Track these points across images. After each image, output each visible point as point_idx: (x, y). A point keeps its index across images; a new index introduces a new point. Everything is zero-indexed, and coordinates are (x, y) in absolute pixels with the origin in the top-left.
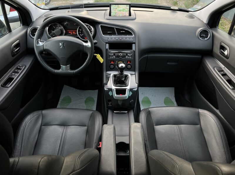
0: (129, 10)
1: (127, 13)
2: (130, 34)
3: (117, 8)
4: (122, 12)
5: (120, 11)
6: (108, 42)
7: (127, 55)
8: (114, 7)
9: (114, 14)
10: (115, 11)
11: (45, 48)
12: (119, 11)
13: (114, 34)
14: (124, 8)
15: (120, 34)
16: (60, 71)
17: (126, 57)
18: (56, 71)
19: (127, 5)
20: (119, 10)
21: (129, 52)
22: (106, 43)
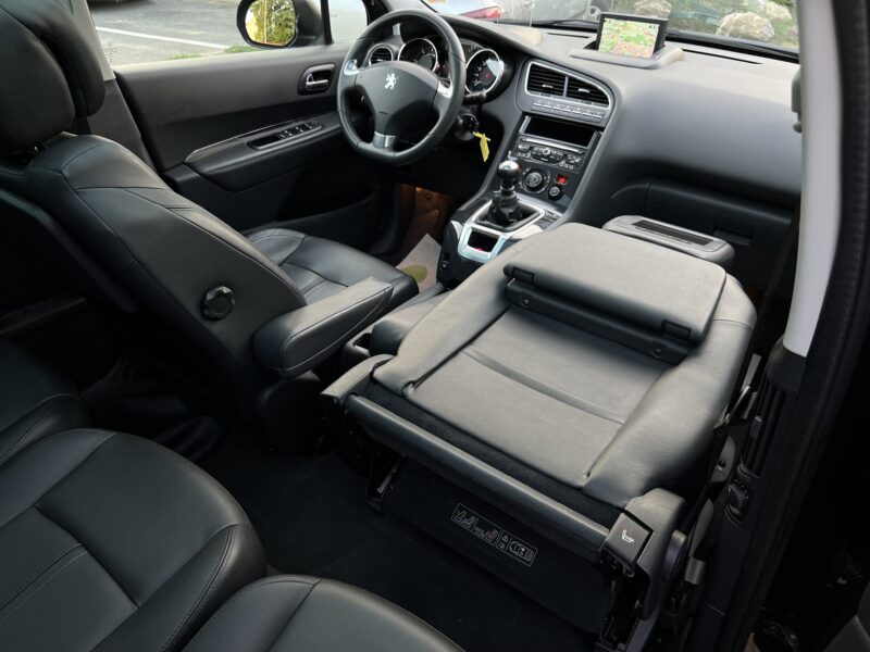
0: (655, 40)
1: (647, 51)
2: (601, 99)
3: (620, 29)
4: (632, 44)
5: (629, 41)
6: (529, 111)
7: (565, 156)
8: (612, 27)
9: (608, 48)
10: (612, 40)
11: (359, 82)
12: (625, 40)
13: (557, 91)
14: (641, 33)
15: (573, 94)
16: (369, 147)
17: (559, 161)
18: (363, 145)
19: (653, 25)
20: (626, 36)
21: (576, 151)
22: (525, 114)
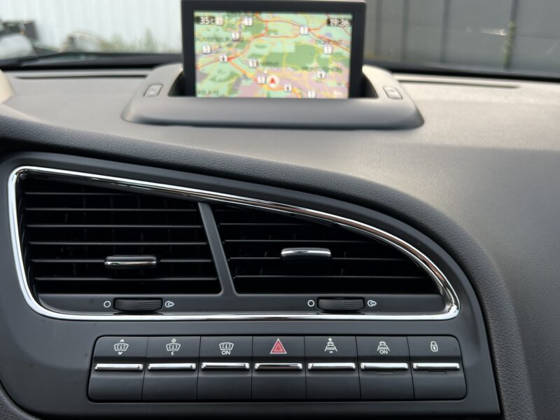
0: (347, 54)
1: (331, 83)
3: (247, 35)
4: (287, 70)
5: (276, 64)
8: (222, 34)
10: (228, 68)
12: (267, 64)
14: (305, 40)
19: (334, 17)
20: (265, 52)
